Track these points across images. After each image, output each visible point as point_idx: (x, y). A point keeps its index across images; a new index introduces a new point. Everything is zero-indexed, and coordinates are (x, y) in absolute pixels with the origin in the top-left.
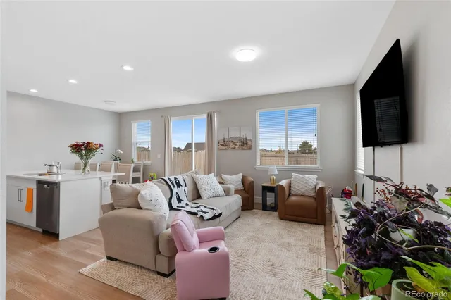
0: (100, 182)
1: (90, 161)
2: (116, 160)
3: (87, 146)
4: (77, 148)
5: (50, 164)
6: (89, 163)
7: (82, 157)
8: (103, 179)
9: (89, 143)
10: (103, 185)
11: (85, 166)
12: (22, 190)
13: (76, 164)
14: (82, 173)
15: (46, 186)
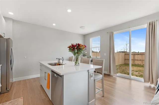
2: (84, 56)
3: (78, 46)
11: (77, 60)
12: (46, 73)
13: (69, 58)
14: (75, 65)
15: (55, 75)
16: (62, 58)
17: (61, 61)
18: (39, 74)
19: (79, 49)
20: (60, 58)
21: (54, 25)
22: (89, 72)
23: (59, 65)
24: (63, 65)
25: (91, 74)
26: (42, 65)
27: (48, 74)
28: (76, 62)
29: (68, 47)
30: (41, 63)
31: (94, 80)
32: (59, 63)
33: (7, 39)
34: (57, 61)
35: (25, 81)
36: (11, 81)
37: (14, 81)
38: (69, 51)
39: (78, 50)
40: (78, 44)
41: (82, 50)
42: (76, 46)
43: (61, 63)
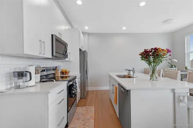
0: (172, 94)
1: (158, 68)
2: (172, 67)
3: (155, 51)
4: (145, 55)
5: (129, 69)
6: (157, 69)
7: (150, 63)
8: (176, 91)
9: (156, 49)
10: (176, 100)
11: (153, 72)
12: (114, 86)
13: (145, 69)
14: (151, 79)
15: (122, 89)
16: (132, 70)
17: (132, 73)
18: (109, 87)
19: (157, 55)
20: (131, 69)
21: (124, 28)
22: (174, 93)
23: (129, 77)
24: (135, 78)
25: (179, 96)
26: (110, 77)
27: (116, 87)
28: (152, 75)
29: (140, 54)
30: (109, 75)
31: (188, 109)
32: (129, 76)
33: (84, 51)
34: (126, 73)
35: (97, 91)
36: (87, 89)
37: (89, 90)
38: (141, 59)
39: (154, 57)
40: (155, 48)
41: (163, 58)
42: (151, 51)
43: (132, 76)
